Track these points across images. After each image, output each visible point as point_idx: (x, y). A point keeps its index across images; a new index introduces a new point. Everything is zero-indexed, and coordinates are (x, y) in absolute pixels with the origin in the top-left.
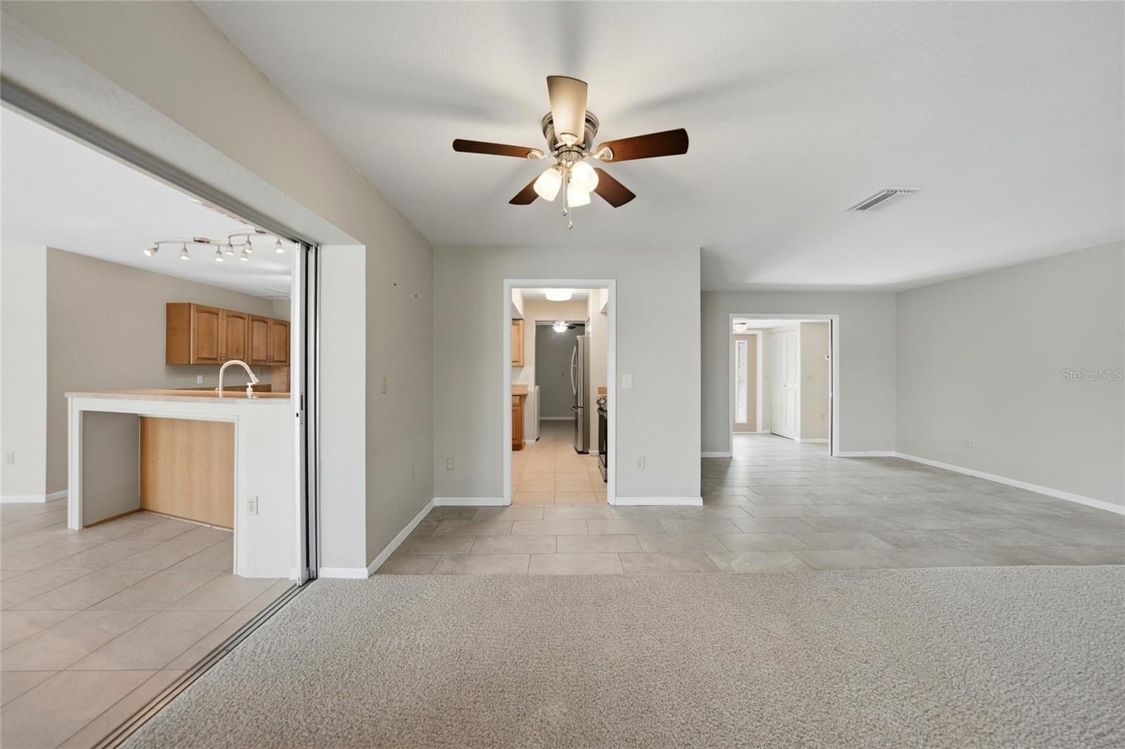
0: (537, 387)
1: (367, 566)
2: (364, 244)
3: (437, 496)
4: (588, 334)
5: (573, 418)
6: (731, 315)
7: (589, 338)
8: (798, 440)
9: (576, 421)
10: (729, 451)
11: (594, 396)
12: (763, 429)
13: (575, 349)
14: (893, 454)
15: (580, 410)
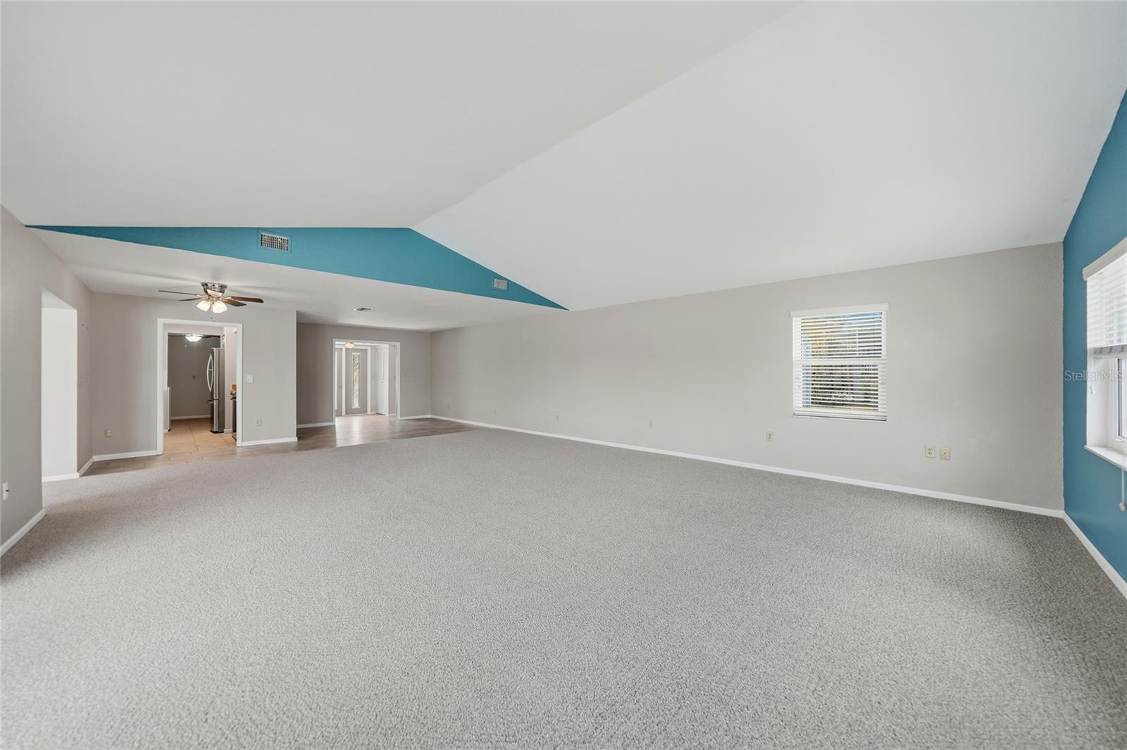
0: (169, 388)
1: (78, 471)
2: (76, 308)
3: (95, 455)
4: (223, 346)
5: (209, 416)
6: (334, 340)
7: (223, 350)
8: (387, 415)
9: (212, 419)
10: (332, 421)
11: (228, 389)
12: (371, 411)
13: (211, 357)
14: (429, 416)
15: (215, 403)
